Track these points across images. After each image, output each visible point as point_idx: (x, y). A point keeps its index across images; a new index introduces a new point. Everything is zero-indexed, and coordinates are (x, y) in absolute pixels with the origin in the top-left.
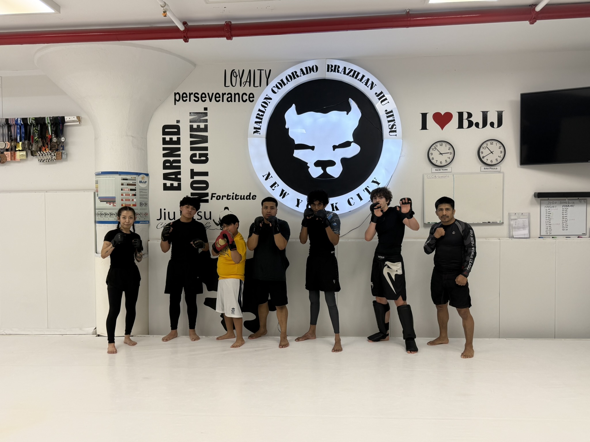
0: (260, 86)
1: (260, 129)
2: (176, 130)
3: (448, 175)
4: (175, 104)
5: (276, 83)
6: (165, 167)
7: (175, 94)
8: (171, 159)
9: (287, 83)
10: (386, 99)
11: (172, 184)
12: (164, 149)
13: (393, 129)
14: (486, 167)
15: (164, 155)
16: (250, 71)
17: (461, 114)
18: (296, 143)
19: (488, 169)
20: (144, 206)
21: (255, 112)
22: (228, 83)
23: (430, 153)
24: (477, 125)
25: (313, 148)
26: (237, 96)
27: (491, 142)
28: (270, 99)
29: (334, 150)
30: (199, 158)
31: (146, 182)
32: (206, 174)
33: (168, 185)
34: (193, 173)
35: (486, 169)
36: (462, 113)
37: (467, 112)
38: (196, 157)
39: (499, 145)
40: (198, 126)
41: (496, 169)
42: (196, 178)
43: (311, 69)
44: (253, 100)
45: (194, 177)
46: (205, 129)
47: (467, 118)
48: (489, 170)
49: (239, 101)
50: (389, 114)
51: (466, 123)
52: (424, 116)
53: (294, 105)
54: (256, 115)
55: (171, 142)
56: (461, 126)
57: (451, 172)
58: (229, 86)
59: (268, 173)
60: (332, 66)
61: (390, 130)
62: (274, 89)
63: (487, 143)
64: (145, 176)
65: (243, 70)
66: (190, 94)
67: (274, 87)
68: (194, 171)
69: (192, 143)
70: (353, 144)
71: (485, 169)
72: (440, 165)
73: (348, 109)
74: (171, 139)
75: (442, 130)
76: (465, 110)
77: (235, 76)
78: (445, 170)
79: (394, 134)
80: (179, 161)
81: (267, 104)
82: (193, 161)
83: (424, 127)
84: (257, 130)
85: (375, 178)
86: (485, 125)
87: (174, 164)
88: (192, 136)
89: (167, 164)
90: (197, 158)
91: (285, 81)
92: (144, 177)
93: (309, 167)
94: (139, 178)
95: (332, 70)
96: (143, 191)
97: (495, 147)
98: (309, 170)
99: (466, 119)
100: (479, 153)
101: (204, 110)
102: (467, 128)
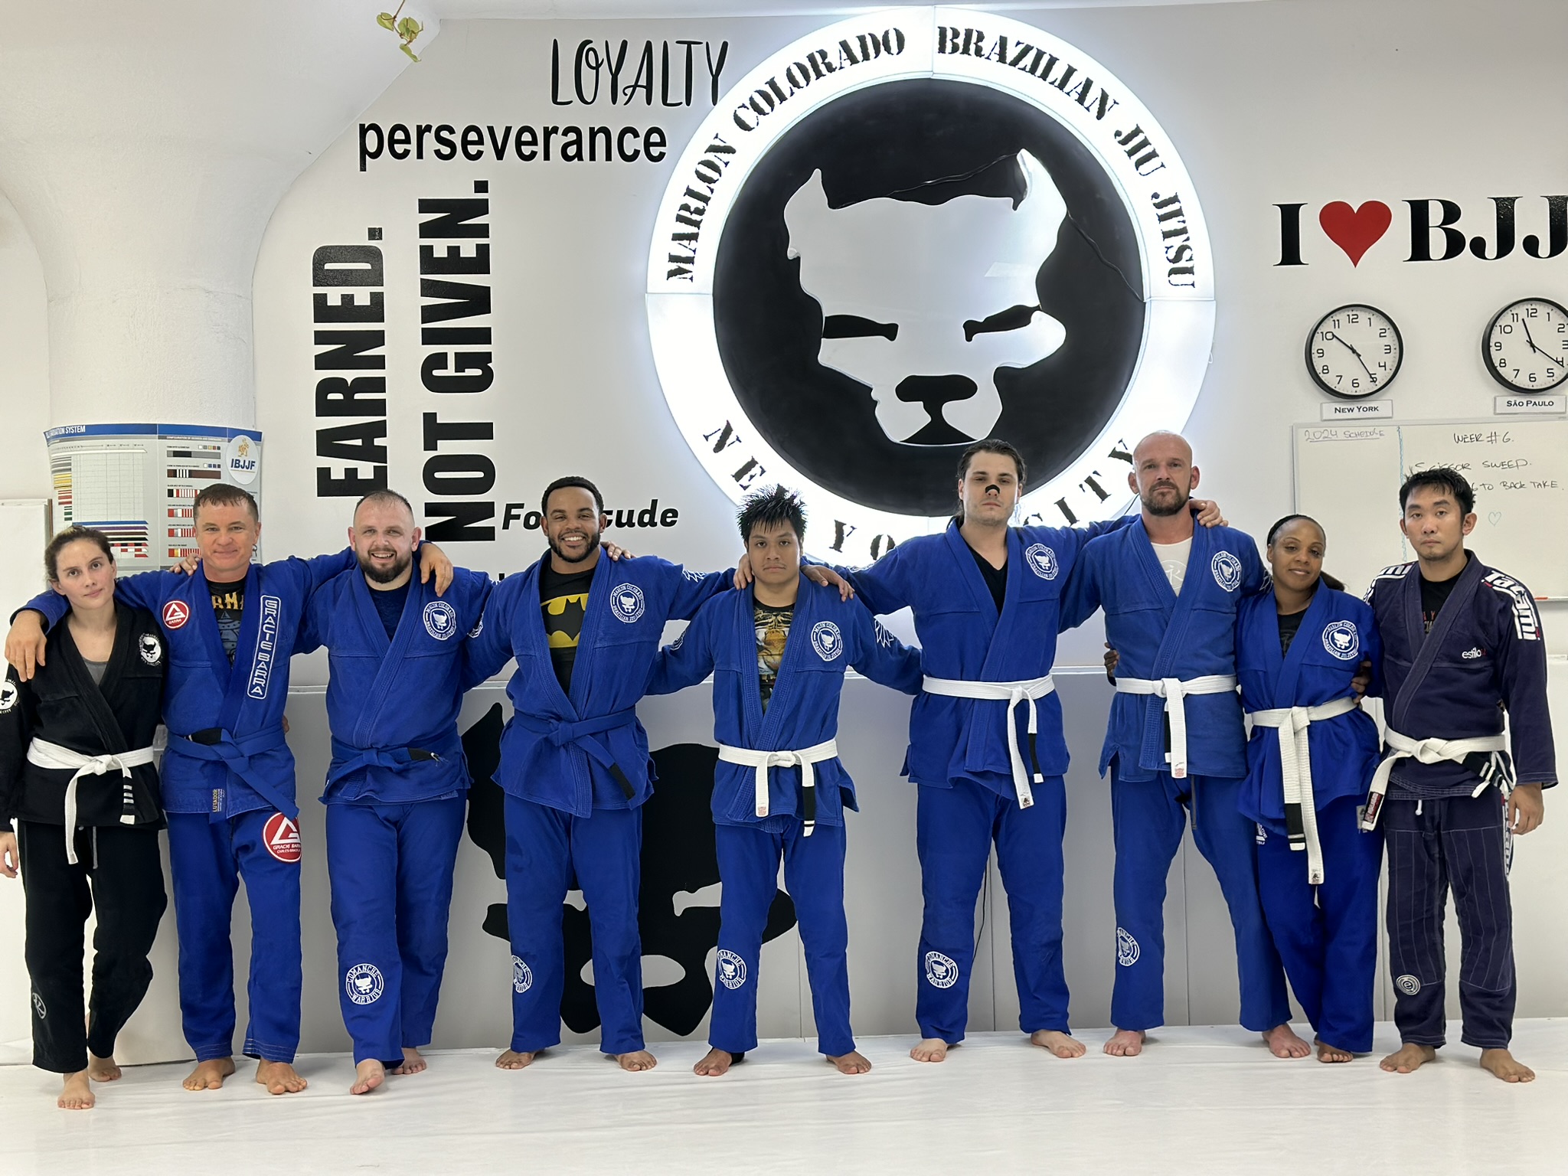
0: (688, 103)
1: (691, 260)
2: (367, 266)
3: (1382, 428)
4: (363, 168)
5: (749, 92)
6: (324, 408)
7: (363, 131)
8: (349, 375)
9: (792, 93)
10: (1153, 155)
11: (351, 473)
12: (321, 338)
13: (1182, 264)
14: (1512, 399)
15: (322, 362)
16: (649, 47)
17: (1419, 210)
18: (827, 312)
19: (1521, 404)
22: (567, 91)
23: (1314, 349)
24: (1478, 247)
25: (890, 331)
26: (601, 138)
27: (1529, 307)
28: (730, 150)
29: (969, 338)
30: (457, 371)
31: (252, 464)
32: (483, 431)
33: (338, 474)
34: (434, 430)
36: (1426, 202)
37: (1444, 203)
38: (445, 367)
39: (1557, 317)
40: (454, 251)
41: (1551, 404)
42: (447, 447)
43: (881, 44)
44: (662, 155)
45: (439, 442)
46: (481, 263)
47: (1443, 224)
48: (1524, 409)
49: (609, 158)
50: (1167, 207)
51: (1437, 241)
52: (1290, 215)
53: (817, 173)
54: (676, 211)
55: (348, 310)
56: (1420, 251)
57: (1390, 418)
58: (570, 102)
59: (723, 427)
61: (1172, 266)
62: (742, 113)
63: (1514, 312)
64: (249, 440)
65: (624, 44)
66: (421, 131)
67: (743, 106)
68: (440, 420)
69: (428, 313)
70: (1037, 316)
71: (1509, 404)
72: (1351, 391)
74: (348, 299)
75: (1355, 264)
76: (1434, 194)
77: (593, 63)
78: (1371, 409)
79: (1187, 279)
80: (379, 385)
81: (716, 169)
82: (434, 384)
83: (1291, 254)
84: (680, 267)
85: (1121, 441)
86: (1505, 245)
87: (358, 396)
88: (428, 289)
89: (331, 396)
90: (450, 371)
91: (784, 86)
92: (247, 446)
93: (875, 403)
95: (955, 48)
97: (1544, 327)
98: (878, 412)
99: (1439, 227)
100: (1489, 346)
101: (476, 191)
102: (1444, 258)
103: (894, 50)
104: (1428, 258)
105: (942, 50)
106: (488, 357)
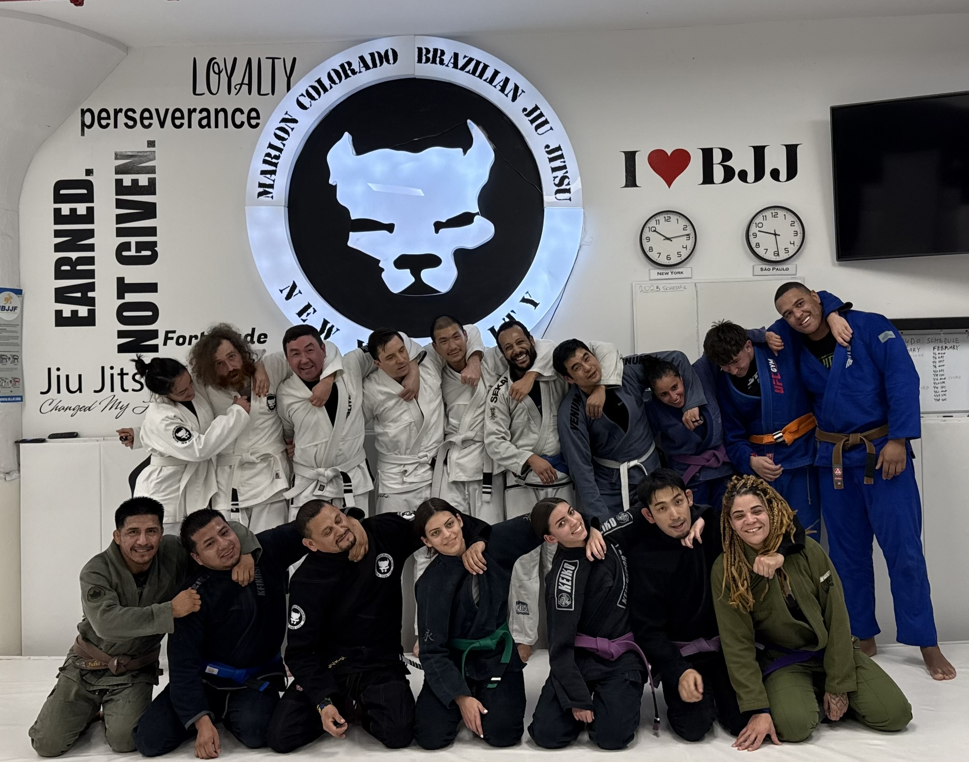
0: (273, 93)
1: (272, 186)
2: (84, 191)
3: (685, 285)
4: (83, 134)
5: (306, 86)
6: (59, 275)
7: (83, 112)
8: (74, 255)
9: (331, 87)
10: (546, 122)
11: (74, 313)
12: (58, 234)
13: (563, 187)
14: (764, 267)
15: (58, 248)
16: (249, 61)
17: (707, 154)
18: (354, 216)
19: (769, 270)
20: (11, 363)
21: (262, 150)
22: (201, 87)
23: (644, 238)
24: (743, 175)
25: (390, 228)
26: (221, 115)
27: (773, 211)
28: (295, 121)
29: (437, 231)
30: (136, 253)
31: (15, 308)
32: (152, 288)
33: (67, 313)
34: (123, 287)
35: (765, 269)
36: (711, 149)
38: (130, 250)
39: (790, 218)
41: (787, 269)
42: (130, 297)
43: (384, 58)
44: (258, 124)
45: (126, 295)
46: (151, 189)
47: (721, 162)
48: (771, 272)
49: (226, 126)
50: (555, 153)
51: (718, 173)
52: (630, 157)
53: (347, 134)
54: (262, 157)
55: (73, 217)
56: (708, 178)
57: (691, 278)
58: (204, 94)
59: (291, 284)
60: (428, 51)
61: (557, 188)
62: (302, 99)
63: (764, 214)
64: (12, 294)
65: (235, 60)
66: (117, 112)
67: (302, 95)
68: (126, 282)
69: (120, 219)
70: (477, 218)
71: (762, 269)
72: (667, 262)
73: (466, 143)
74: (74, 211)
75: (669, 186)
76: (716, 144)
77: (217, 71)
78: (679, 273)
79: (567, 195)
80: (91, 261)
81: (287, 132)
82: (123, 260)
83: (631, 181)
84: (265, 190)
85: (527, 292)
86: (759, 175)
87: (79, 268)
88: (120, 204)
89: (64, 268)
90: (133, 252)
91: (327, 83)
92: (11, 298)
93: (382, 270)
95: (428, 60)
96: (8, 329)
97: (782, 224)
98: (384, 275)
99: (719, 164)
100: (749, 235)
101: (148, 147)
102: (722, 183)
103: (391, 61)
104: (712, 182)
105: (420, 61)
106: (154, 244)
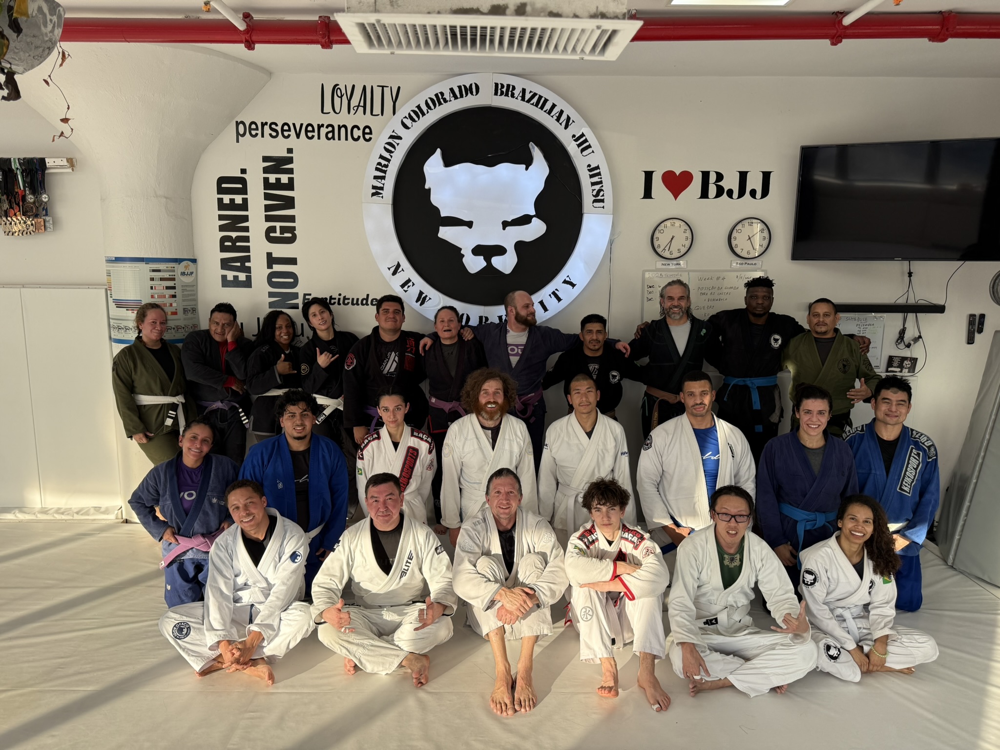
0: (382, 115)
1: (382, 188)
2: (240, 186)
3: (682, 273)
4: (238, 141)
5: (409, 111)
6: (223, 249)
7: (237, 124)
8: (234, 235)
9: (428, 112)
10: (589, 146)
11: (236, 277)
12: (221, 218)
13: (599, 198)
15: (222, 228)
16: (364, 88)
17: (706, 175)
18: (443, 214)
19: (743, 264)
20: (191, 314)
21: (374, 160)
22: (328, 107)
23: (655, 238)
24: (730, 193)
25: (469, 224)
26: (343, 130)
27: (750, 221)
28: (400, 138)
29: (504, 229)
30: (280, 234)
31: (192, 273)
32: (293, 261)
33: (230, 278)
34: (271, 260)
35: (740, 264)
36: (709, 172)
37: (716, 172)
38: (276, 232)
39: (762, 226)
40: (278, 180)
41: (755, 264)
42: (277, 268)
43: (468, 90)
44: (370, 139)
45: (274, 265)
46: (290, 186)
47: (716, 182)
48: (744, 266)
49: (347, 139)
50: (594, 171)
51: (712, 190)
52: (649, 175)
53: (439, 151)
54: (375, 166)
55: (232, 206)
56: (704, 194)
57: (686, 268)
58: (329, 113)
59: (396, 264)
60: (502, 86)
61: (594, 198)
62: (405, 121)
63: (743, 223)
64: (190, 263)
65: (354, 86)
66: (263, 125)
67: (406, 117)
68: (274, 256)
69: (268, 208)
70: (534, 220)
71: (738, 263)
72: (669, 256)
73: (528, 161)
74: (232, 200)
75: (676, 199)
76: (712, 168)
77: (340, 95)
78: (678, 264)
79: (601, 204)
80: (247, 239)
81: (394, 147)
82: (271, 240)
83: (648, 194)
84: (377, 191)
85: (568, 276)
86: (742, 193)
87: (238, 244)
88: (267, 197)
89: (226, 244)
90: (278, 234)
91: (424, 108)
92: (189, 265)
93: (463, 256)
94: (180, 268)
95: (502, 93)
96: (188, 289)
97: (755, 230)
98: (464, 260)
99: (714, 183)
100: (731, 238)
101: (288, 153)
102: (714, 198)
103: (474, 93)
104: (707, 197)
105: (496, 94)
